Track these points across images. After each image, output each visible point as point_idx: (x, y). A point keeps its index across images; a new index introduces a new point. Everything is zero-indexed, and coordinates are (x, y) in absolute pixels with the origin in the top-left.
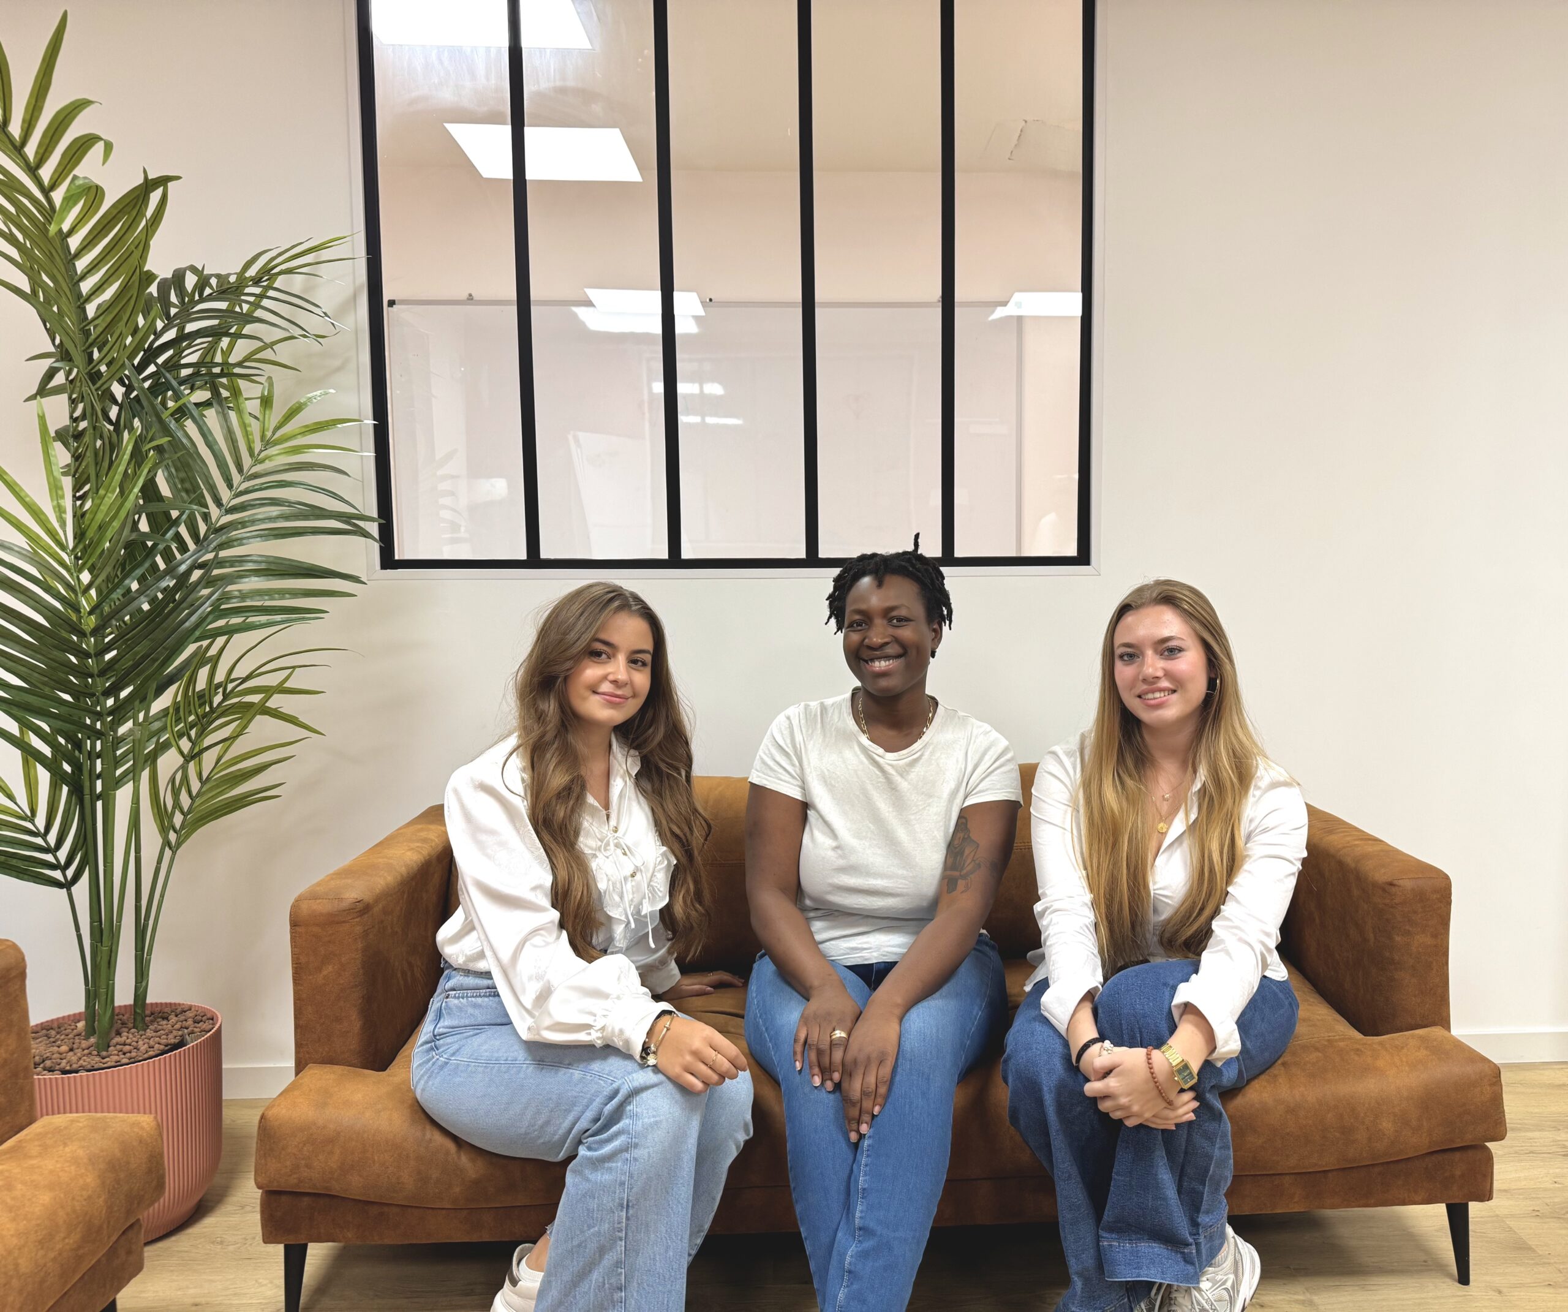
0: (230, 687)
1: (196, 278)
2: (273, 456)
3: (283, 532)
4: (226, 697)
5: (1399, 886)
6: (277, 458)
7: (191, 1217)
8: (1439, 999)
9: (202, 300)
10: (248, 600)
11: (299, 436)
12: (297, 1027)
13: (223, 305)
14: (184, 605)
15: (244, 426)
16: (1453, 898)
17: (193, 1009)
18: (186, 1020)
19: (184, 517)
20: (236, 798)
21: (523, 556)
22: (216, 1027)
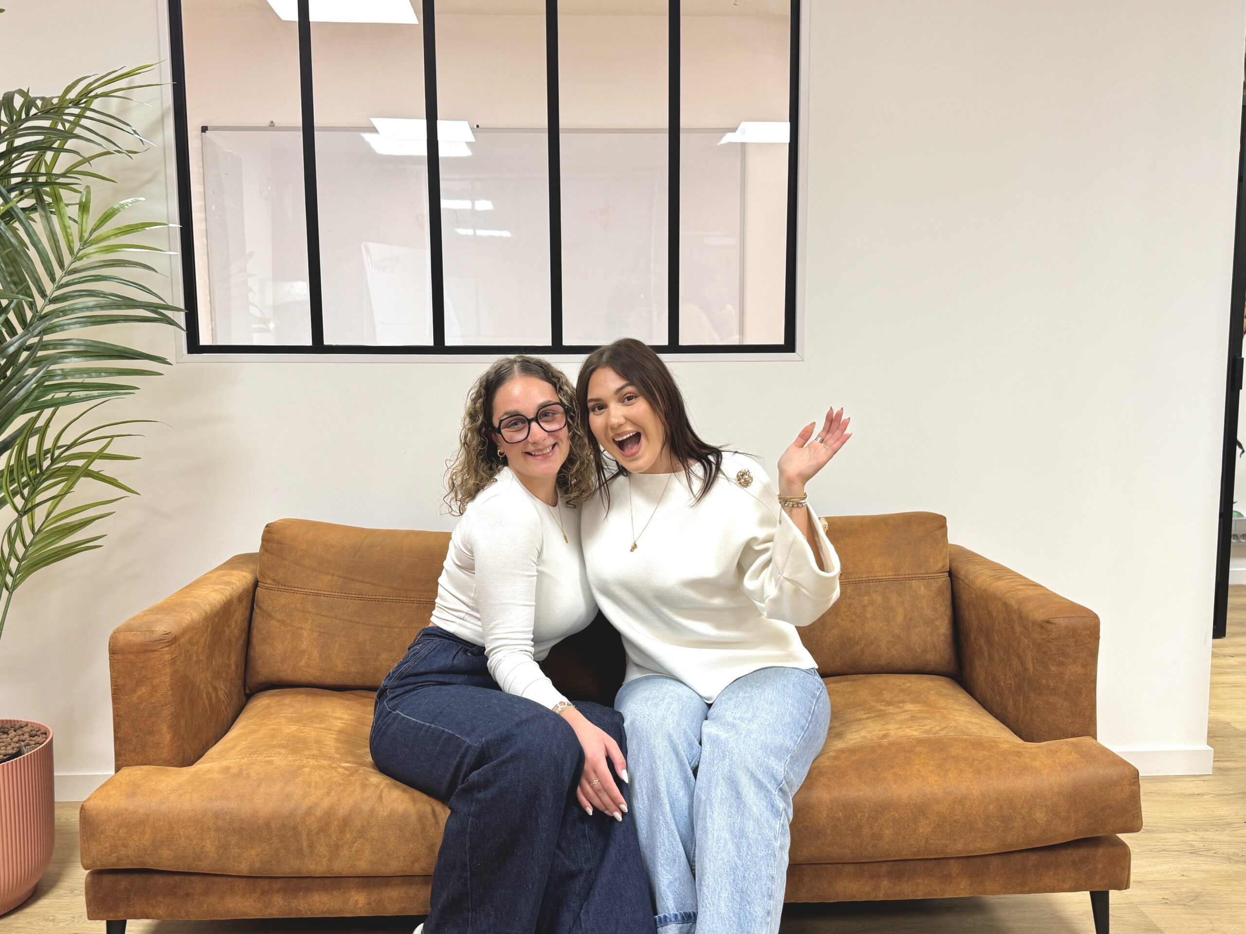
0: (57, 453)
1: (23, 99)
2: (90, 254)
3: (99, 319)
4: (54, 461)
5: (1055, 624)
6: (94, 256)
7: (28, 899)
8: (1088, 719)
9: (28, 118)
10: (69, 378)
11: (112, 237)
12: (116, 739)
13: (47, 123)
14: (13, 381)
15: (65, 228)
16: (1101, 634)
17: (29, 725)
18: (23, 735)
19: (12, 305)
20: (65, 547)
21: (309, 342)
22: (48, 740)
